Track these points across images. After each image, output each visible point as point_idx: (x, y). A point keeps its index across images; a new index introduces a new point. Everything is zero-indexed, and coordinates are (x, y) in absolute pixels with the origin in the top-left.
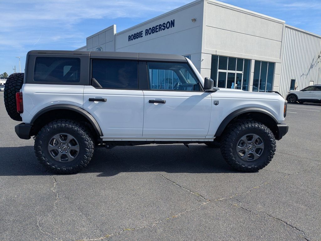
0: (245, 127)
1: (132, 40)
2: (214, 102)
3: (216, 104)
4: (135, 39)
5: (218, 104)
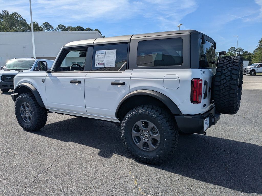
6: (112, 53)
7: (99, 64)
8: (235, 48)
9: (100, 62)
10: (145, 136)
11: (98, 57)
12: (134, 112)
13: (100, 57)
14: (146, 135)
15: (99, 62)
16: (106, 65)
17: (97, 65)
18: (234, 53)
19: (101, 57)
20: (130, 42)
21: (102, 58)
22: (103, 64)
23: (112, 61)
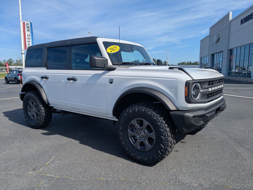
0: (132, 110)
1: (244, 23)
2: (110, 81)
3: (111, 83)
4: (246, 22)
5: (112, 83)
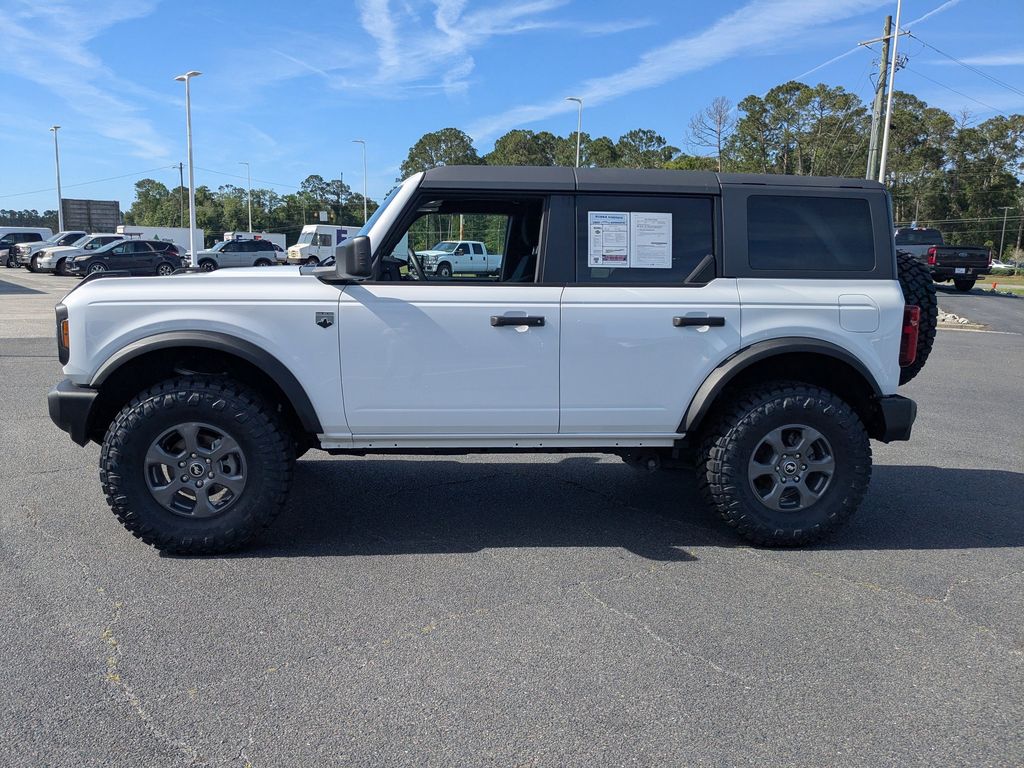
6: (656, 224)
7: (605, 258)
8: (321, 179)
9: (612, 251)
10: (789, 471)
11: (598, 232)
12: (768, 406)
13: (609, 235)
14: (793, 465)
15: (607, 251)
16: (634, 263)
17: (596, 260)
18: (319, 198)
19: (613, 234)
20: (720, 195)
21: (619, 238)
22: (625, 259)
23: (657, 249)
